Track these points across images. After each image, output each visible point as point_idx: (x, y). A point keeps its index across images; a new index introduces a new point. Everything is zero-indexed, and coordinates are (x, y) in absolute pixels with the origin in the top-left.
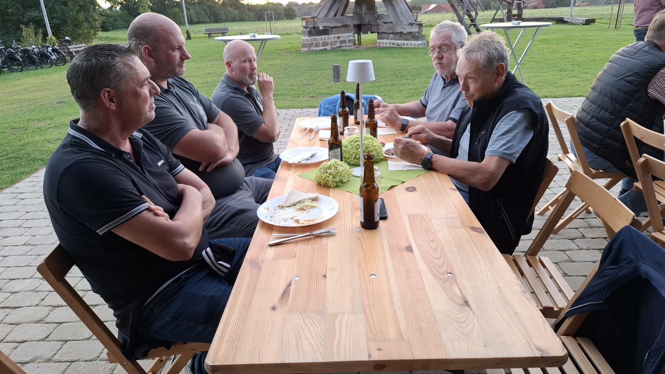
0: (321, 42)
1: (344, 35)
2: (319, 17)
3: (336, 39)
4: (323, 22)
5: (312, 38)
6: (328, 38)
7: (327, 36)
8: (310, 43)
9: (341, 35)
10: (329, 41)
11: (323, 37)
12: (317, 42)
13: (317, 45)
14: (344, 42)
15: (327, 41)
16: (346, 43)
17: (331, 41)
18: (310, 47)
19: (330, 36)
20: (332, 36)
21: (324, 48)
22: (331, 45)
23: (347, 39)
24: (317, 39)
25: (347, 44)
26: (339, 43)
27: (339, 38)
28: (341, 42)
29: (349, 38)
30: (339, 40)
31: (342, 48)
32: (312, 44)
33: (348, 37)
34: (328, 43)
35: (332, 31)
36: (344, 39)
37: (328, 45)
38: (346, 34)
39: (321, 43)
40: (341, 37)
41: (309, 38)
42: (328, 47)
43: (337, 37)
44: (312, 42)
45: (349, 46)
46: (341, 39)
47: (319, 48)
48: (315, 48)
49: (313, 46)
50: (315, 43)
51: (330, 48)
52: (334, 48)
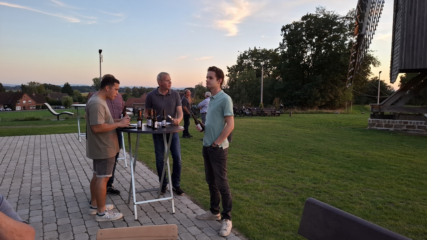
0: (384, 124)
1: (413, 121)
2: (386, 105)
3: (403, 124)
4: (390, 109)
5: (374, 119)
6: (393, 122)
7: (391, 120)
8: (371, 123)
9: (409, 121)
11: (387, 120)
12: (380, 123)
13: (378, 126)
14: (414, 127)
15: (391, 123)
16: (415, 128)
17: (396, 124)
18: (372, 126)
19: (395, 121)
20: (398, 121)
21: (386, 128)
22: (395, 127)
23: (417, 125)
24: (380, 121)
26: (405, 127)
27: (405, 123)
28: (408, 127)
29: (419, 125)
30: (406, 125)
31: (408, 132)
32: (374, 124)
33: (417, 123)
34: (393, 125)
35: (398, 117)
36: (412, 124)
37: (392, 127)
38: (416, 121)
39: (384, 125)
40: (409, 123)
41: (371, 119)
42: (391, 129)
43: (404, 122)
44: (374, 123)
45: (417, 131)
46: (409, 124)
47: (382, 128)
48: (376, 128)
49: (375, 126)
50: (377, 124)
51: (393, 130)
52: (399, 130)
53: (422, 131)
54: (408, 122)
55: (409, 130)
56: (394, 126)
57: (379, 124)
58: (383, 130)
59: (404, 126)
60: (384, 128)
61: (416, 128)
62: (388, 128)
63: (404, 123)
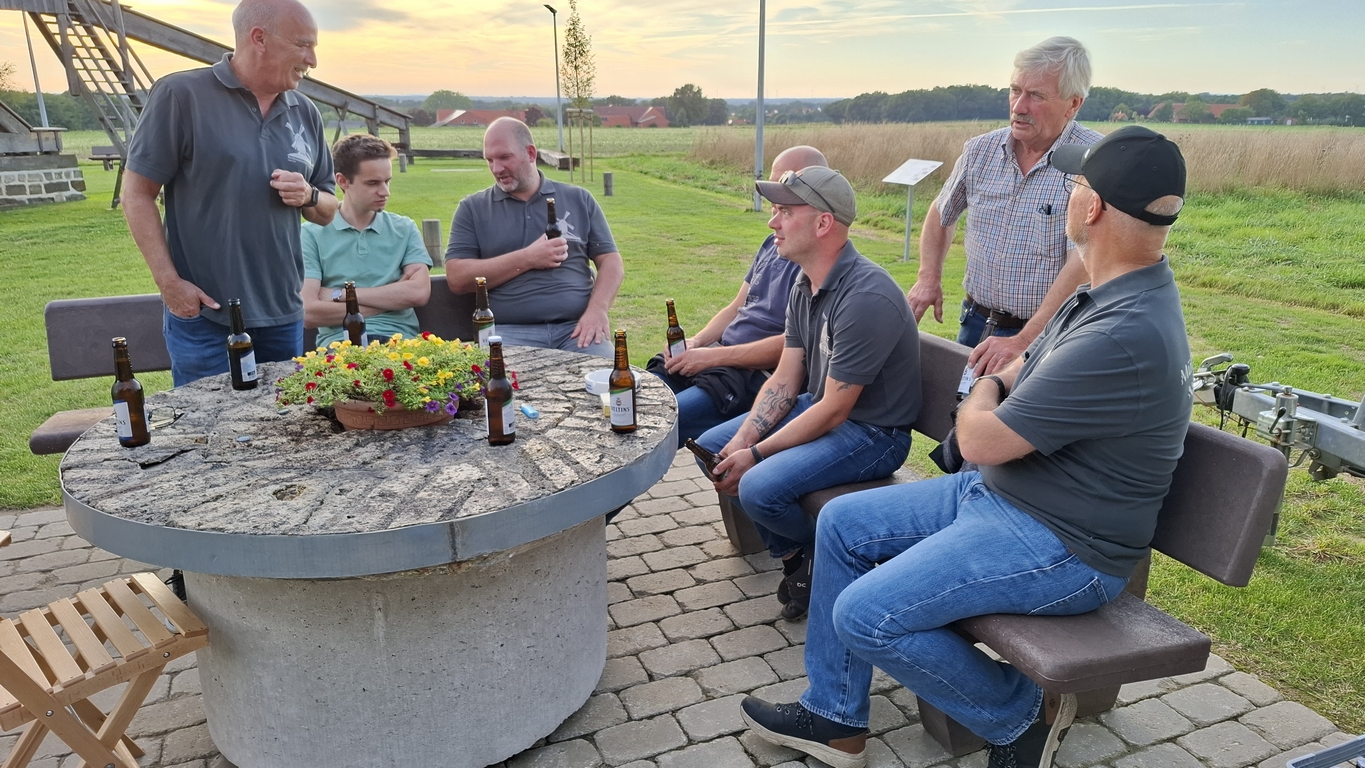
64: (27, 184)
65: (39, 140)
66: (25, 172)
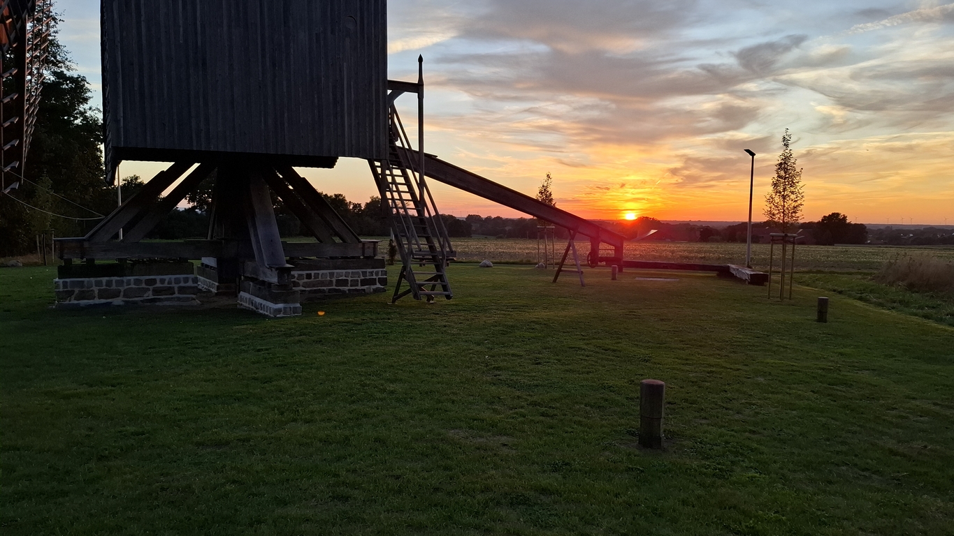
0: (96, 289)
1: (167, 277)
3: (144, 286)
5: (68, 280)
6: (120, 283)
7: (114, 279)
8: (61, 290)
9: (158, 278)
10: (122, 289)
11: (104, 279)
12: (85, 289)
13: (82, 296)
14: (170, 290)
15: (114, 287)
16: (174, 293)
17: (126, 287)
18: (65, 299)
19: (125, 279)
20: (132, 278)
21: (103, 301)
22: (125, 296)
23: (176, 286)
24: (85, 283)
25: (177, 295)
26: (150, 292)
27: (150, 282)
28: (156, 291)
29: (182, 284)
30: (151, 288)
31: (157, 304)
33: (177, 281)
34: (120, 292)
35: (132, 269)
36: (166, 285)
37: (118, 296)
38: (173, 277)
39: (96, 292)
40: (158, 281)
41: (61, 280)
43: (147, 280)
44: (69, 289)
45: (179, 299)
46: (158, 285)
47: (91, 302)
48: (76, 302)
49: (73, 297)
50: (77, 290)
51: (122, 303)
52: (135, 303)
53: (188, 298)
54: (155, 279)
55: (160, 300)
56: (122, 294)
57: (83, 292)
58: (95, 305)
59: (149, 289)
60: (97, 301)
61: (176, 293)
62: (109, 298)
63: (146, 284)
64: (350, 279)
65: (363, 248)
66: (350, 271)
